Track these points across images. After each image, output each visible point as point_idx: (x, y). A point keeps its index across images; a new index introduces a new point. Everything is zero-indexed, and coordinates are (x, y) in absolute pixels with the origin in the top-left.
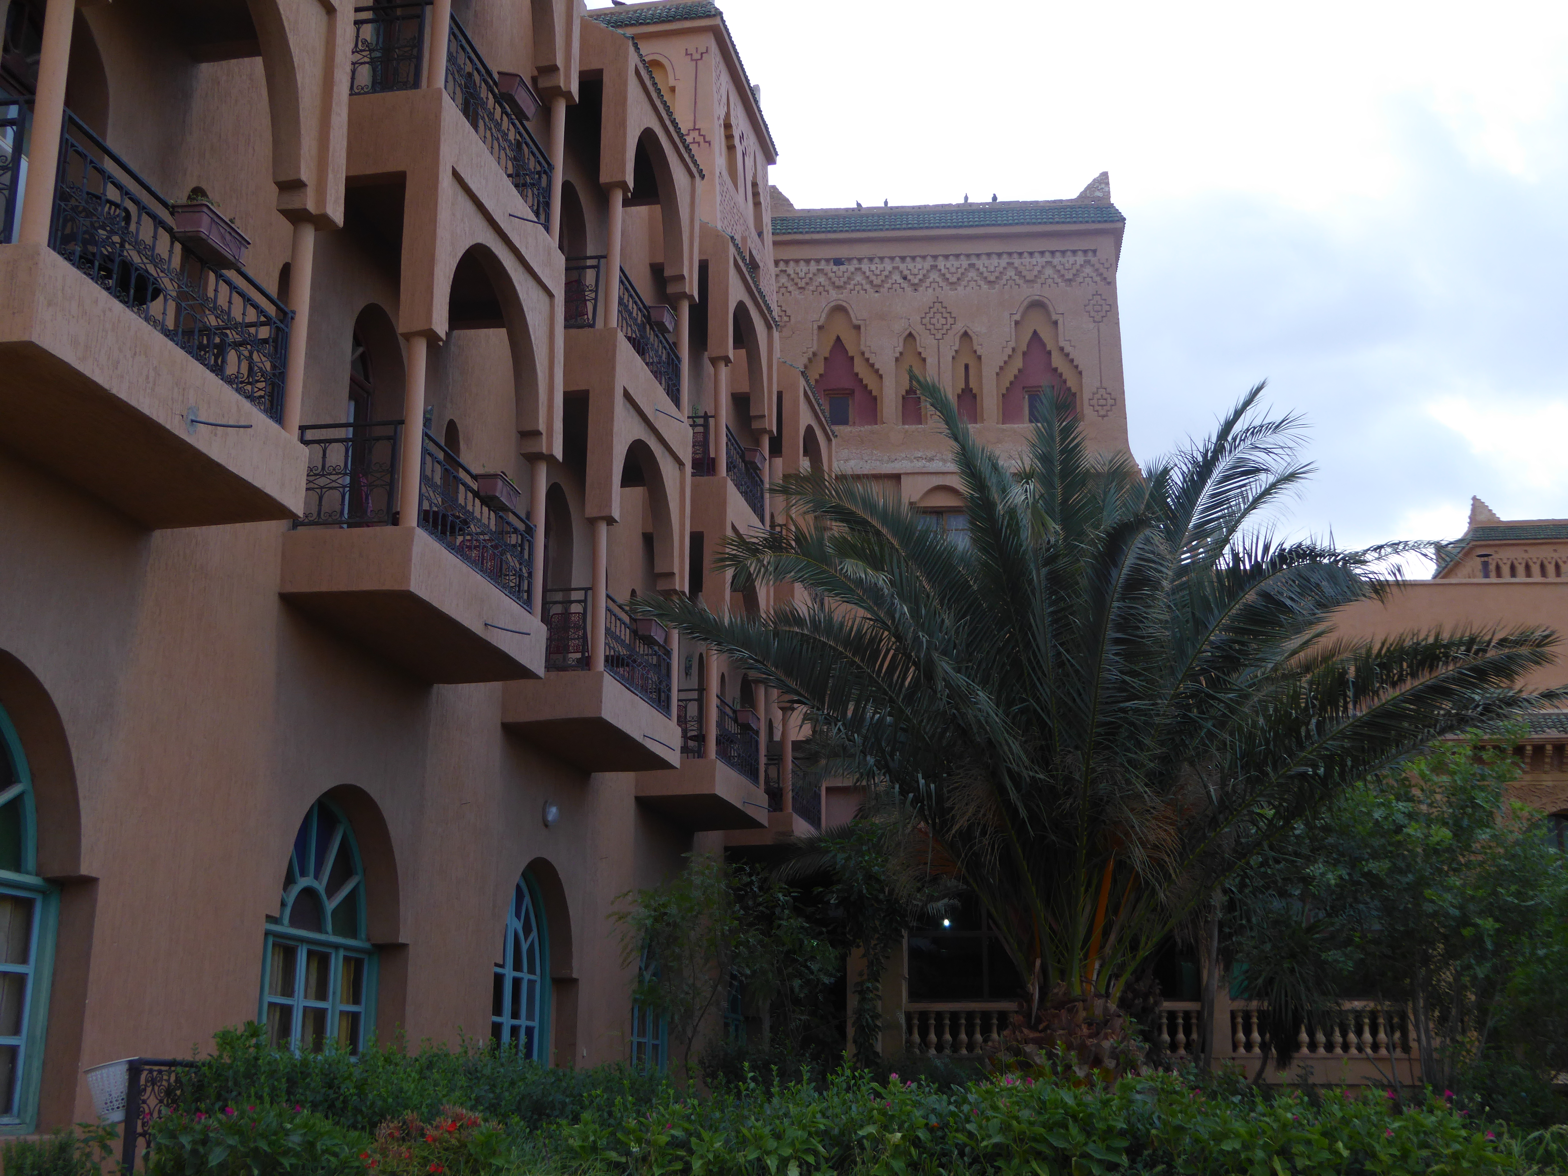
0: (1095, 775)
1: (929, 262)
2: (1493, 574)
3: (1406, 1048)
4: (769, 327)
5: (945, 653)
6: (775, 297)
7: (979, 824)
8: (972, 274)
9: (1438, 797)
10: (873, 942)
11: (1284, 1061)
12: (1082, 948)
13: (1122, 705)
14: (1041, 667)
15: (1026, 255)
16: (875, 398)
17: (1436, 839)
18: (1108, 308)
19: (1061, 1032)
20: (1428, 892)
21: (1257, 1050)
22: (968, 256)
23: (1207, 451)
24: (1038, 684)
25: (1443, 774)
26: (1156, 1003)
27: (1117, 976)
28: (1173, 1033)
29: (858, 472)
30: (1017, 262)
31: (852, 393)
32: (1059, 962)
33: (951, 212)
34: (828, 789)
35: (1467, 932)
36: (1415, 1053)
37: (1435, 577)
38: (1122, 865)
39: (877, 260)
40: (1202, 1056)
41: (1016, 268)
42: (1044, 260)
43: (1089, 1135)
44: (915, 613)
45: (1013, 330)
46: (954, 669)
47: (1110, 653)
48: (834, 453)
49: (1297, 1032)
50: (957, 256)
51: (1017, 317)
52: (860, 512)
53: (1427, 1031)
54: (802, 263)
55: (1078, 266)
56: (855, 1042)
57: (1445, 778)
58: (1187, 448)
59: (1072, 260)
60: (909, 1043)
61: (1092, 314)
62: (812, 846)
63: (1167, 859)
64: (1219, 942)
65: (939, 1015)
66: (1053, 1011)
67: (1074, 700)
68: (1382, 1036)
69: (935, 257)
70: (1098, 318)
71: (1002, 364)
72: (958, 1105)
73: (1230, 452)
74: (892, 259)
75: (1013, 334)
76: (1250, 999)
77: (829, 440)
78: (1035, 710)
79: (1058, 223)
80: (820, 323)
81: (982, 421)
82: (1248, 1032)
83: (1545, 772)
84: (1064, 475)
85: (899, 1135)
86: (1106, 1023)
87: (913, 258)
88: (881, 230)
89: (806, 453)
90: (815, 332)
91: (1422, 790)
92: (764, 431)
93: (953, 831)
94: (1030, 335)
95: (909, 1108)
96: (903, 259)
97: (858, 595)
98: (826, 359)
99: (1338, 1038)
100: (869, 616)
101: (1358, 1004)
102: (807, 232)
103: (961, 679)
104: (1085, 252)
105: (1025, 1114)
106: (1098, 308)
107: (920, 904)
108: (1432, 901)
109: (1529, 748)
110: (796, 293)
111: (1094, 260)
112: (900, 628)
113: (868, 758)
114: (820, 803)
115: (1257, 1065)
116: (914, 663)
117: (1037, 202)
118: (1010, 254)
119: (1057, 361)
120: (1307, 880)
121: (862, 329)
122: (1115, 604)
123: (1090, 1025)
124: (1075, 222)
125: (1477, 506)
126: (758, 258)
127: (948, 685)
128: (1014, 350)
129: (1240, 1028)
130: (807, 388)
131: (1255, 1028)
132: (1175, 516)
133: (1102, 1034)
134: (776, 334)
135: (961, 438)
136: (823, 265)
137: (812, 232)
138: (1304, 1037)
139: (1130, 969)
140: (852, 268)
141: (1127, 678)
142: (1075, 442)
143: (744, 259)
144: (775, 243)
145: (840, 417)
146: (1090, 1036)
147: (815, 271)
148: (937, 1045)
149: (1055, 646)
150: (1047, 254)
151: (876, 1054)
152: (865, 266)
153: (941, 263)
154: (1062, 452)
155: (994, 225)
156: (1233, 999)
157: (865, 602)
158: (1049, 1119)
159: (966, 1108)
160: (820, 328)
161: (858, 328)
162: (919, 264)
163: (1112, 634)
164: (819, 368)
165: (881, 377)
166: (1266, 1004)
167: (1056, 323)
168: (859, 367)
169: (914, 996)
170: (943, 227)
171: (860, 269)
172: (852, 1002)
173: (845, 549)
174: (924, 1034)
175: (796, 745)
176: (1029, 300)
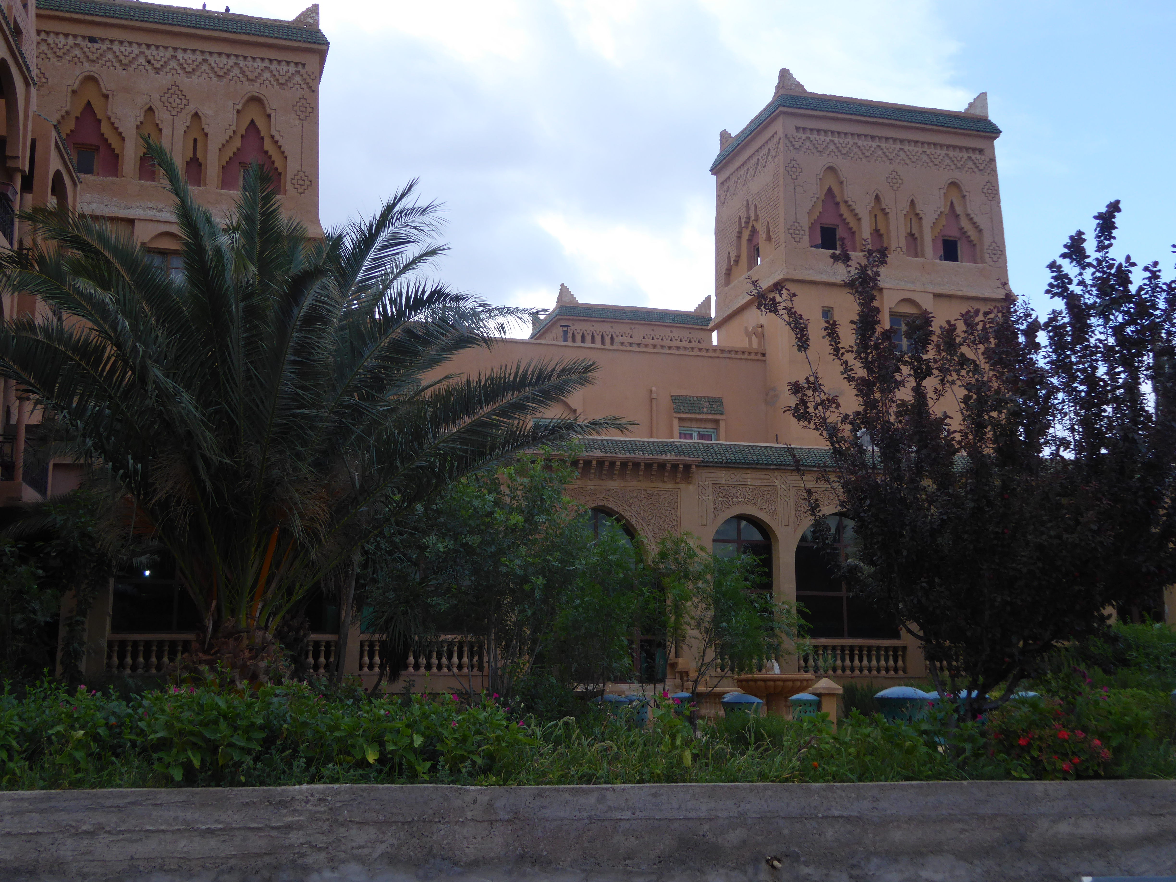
0: (269, 463)
1: (170, 52)
2: (570, 339)
3: (481, 668)
4: (27, 84)
5: (156, 361)
6: (35, 60)
7: (175, 496)
8: (205, 67)
9: (519, 493)
10: (83, 587)
11: (394, 677)
12: (249, 593)
13: (294, 411)
14: (233, 379)
15: (249, 59)
16: (117, 156)
17: (513, 522)
18: (311, 110)
19: (228, 655)
20: (503, 559)
21: (377, 669)
22: (203, 52)
23: (372, 225)
24: (231, 393)
25: (525, 477)
26: (305, 635)
27: (275, 614)
28: (316, 657)
29: (98, 213)
30: (242, 63)
31: (97, 149)
32: (231, 603)
33: (191, 15)
34: (55, 466)
35: (527, 587)
36: (486, 672)
37: (531, 338)
38: (285, 532)
39: (126, 44)
40: (336, 673)
41: (241, 68)
42: (264, 65)
43: (236, 729)
44: (134, 327)
45: (235, 117)
46: (163, 374)
47: (288, 370)
48: (78, 196)
49: (407, 657)
50: (194, 51)
51: (239, 107)
52: (95, 244)
53: (495, 655)
54: (61, 36)
55: (290, 74)
56: (62, 663)
57: (526, 480)
58: (357, 221)
59: (286, 68)
60: (109, 666)
61: (299, 113)
62: (37, 510)
63: (320, 529)
64: (355, 590)
65: (135, 644)
66: (223, 639)
67: (258, 407)
68: (465, 659)
69: (175, 49)
70: (302, 117)
71: (224, 142)
72: (135, 709)
73: (389, 227)
74: (139, 45)
75: (235, 119)
76: (373, 633)
77: (75, 184)
78: (227, 411)
79: (276, 38)
80: (74, 88)
81: (205, 185)
82: (371, 656)
83: (590, 480)
84: (264, 231)
85: (82, 732)
86: (263, 649)
87: (157, 47)
88: (132, 20)
89: (53, 192)
90: (69, 95)
91: (509, 487)
92: (18, 170)
93: (154, 501)
94: (248, 122)
95: (92, 712)
96: (148, 46)
97: (87, 310)
98: (77, 118)
99: (435, 661)
100: (95, 328)
101: (450, 637)
102: (67, 11)
103: (170, 383)
104: (296, 64)
105: (187, 715)
106: (303, 109)
107: (125, 558)
108: (506, 566)
109: (581, 462)
110: (54, 60)
111: (303, 71)
112: (121, 338)
113: (88, 440)
114: (47, 476)
115: (376, 679)
116: (131, 369)
117: (262, 19)
118: (237, 56)
119: (268, 145)
120: (423, 548)
121: (110, 97)
122: (295, 334)
123: (251, 650)
124: (290, 40)
125: (564, 291)
126: (21, 25)
127: (158, 387)
128: (234, 132)
129: (366, 654)
130: (58, 140)
131: (377, 653)
132: (345, 273)
133: (259, 657)
134: (34, 91)
135: (181, 194)
136: (79, 40)
137: (72, 12)
138: (411, 660)
139: (285, 610)
140: (104, 47)
141: (299, 391)
142: (273, 208)
143: (8, 24)
144: (38, 16)
145: (86, 168)
146: (250, 658)
147: (72, 44)
148: (132, 666)
149: (246, 363)
150: (267, 61)
151: (80, 672)
152: (116, 47)
153: (180, 55)
154: (262, 214)
155: (225, 31)
156: (362, 632)
157: (92, 315)
158: (205, 718)
159: (140, 711)
160: (74, 92)
161: (106, 97)
162: (162, 52)
163: (290, 357)
164: (70, 125)
165: (123, 139)
166: (385, 636)
167: (269, 116)
168: (105, 128)
169: (115, 628)
170: (184, 26)
171: (112, 49)
172: (63, 632)
173: (79, 270)
174: (122, 657)
175: (30, 428)
176: (250, 94)
